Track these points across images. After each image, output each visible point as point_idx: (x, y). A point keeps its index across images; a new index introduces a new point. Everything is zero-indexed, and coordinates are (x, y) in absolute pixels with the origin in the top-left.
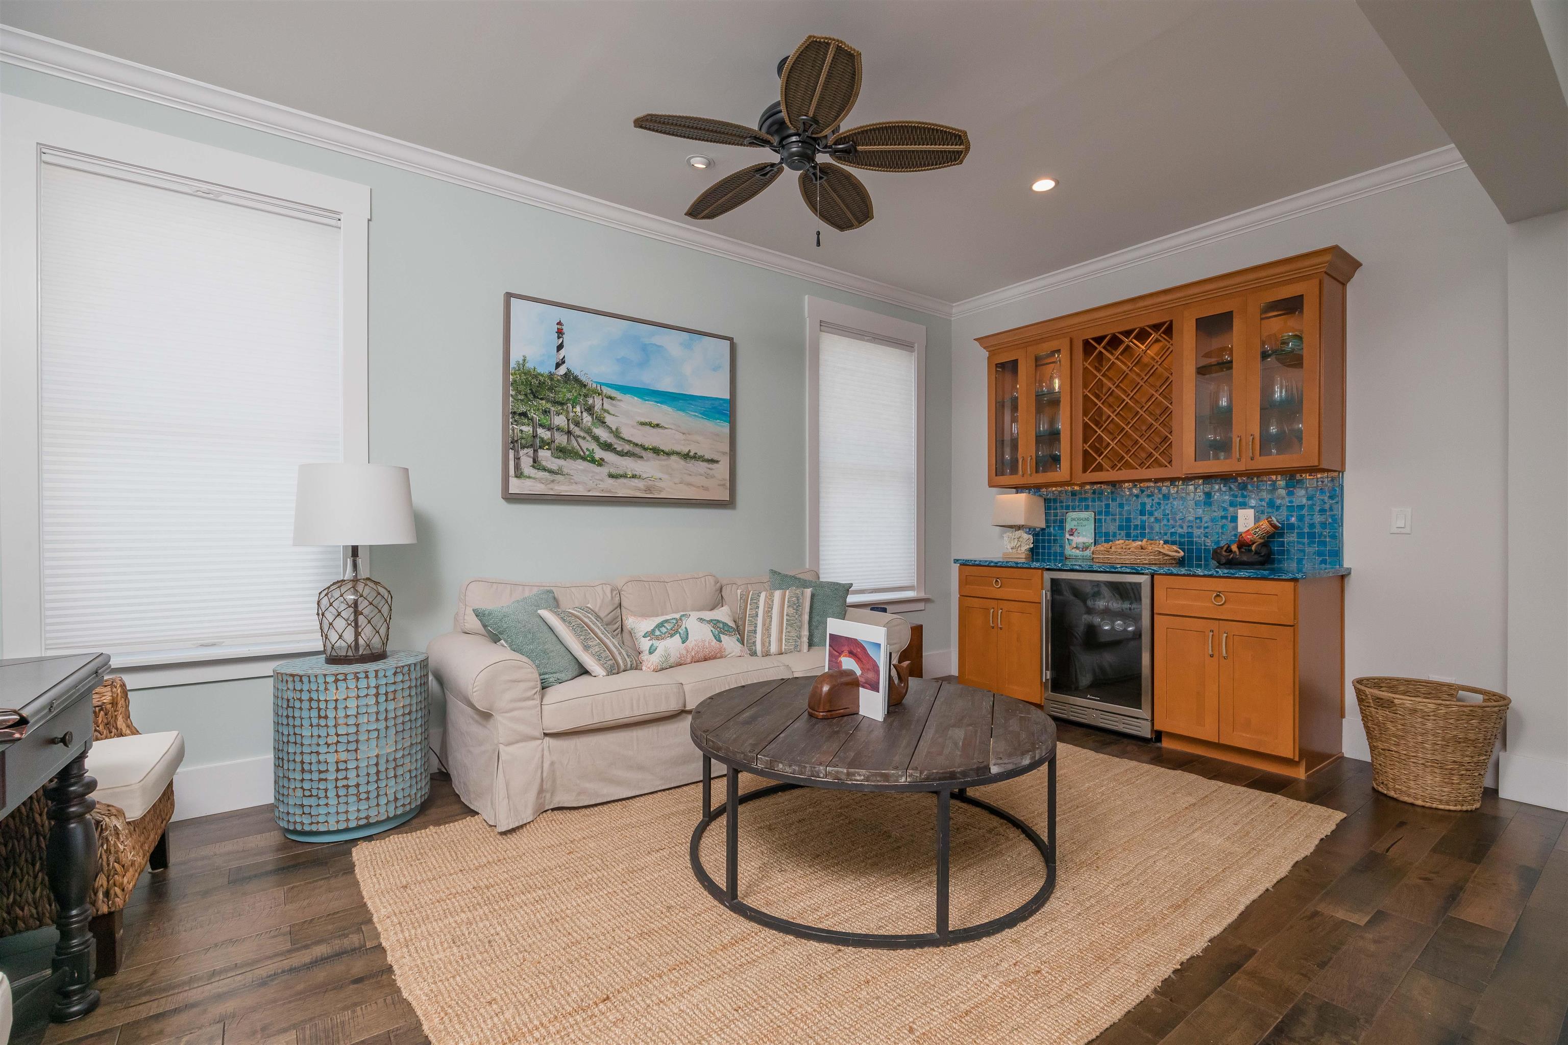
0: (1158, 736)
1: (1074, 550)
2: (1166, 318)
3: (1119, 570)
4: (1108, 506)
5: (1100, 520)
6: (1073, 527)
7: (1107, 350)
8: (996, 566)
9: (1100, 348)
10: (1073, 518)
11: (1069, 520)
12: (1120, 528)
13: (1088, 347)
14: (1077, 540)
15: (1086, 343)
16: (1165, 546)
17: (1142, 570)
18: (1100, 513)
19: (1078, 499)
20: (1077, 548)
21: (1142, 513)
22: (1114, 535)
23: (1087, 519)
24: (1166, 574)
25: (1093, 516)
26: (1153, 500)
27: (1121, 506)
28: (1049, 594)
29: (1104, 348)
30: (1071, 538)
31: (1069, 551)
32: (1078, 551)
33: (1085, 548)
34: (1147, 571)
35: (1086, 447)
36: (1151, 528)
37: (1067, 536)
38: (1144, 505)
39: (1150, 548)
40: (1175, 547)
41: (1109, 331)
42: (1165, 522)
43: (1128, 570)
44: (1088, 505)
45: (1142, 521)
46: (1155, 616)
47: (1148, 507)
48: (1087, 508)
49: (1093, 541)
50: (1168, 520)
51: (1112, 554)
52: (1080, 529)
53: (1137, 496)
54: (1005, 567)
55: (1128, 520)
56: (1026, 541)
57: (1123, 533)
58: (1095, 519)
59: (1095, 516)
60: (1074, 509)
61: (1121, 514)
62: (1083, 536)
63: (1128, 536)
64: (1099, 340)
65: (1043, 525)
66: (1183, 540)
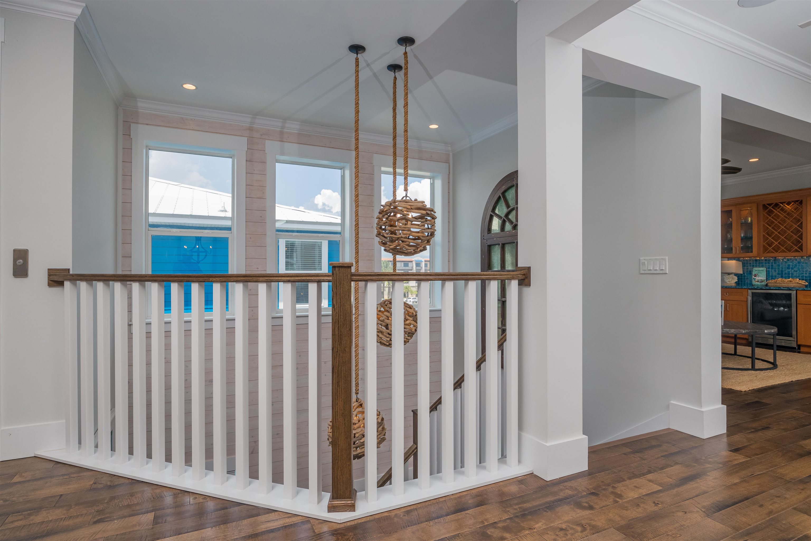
0: (799, 346)
1: (756, 282)
2: (800, 199)
3: (782, 289)
4: (772, 266)
5: (769, 271)
6: (756, 274)
7: (774, 209)
8: (726, 288)
9: (771, 208)
10: (755, 270)
11: (754, 271)
12: (778, 274)
13: (765, 207)
14: (757, 278)
15: (764, 206)
16: (799, 281)
17: (792, 289)
18: (769, 268)
19: (758, 263)
20: (758, 281)
21: (788, 268)
22: (776, 277)
23: (763, 271)
24: (802, 290)
25: (765, 269)
26: (793, 263)
27: (779, 265)
28: (751, 298)
29: (772, 207)
30: (755, 278)
31: (754, 283)
32: (758, 283)
33: (762, 281)
34: (794, 289)
35: (764, 244)
36: (792, 274)
37: (753, 277)
38: (789, 265)
39: (794, 281)
40: (804, 281)
41: (775, 202)
42: (798, 272)
43: (786, 289)
44: (763, 265)
45: (788, 271)
46: (798, 305)
47: (791, 267)
48: (762, 266)
49: (766, 279)
50: (800, 271)
51: (778, 284)
52: (759, 274)
53: (786, 262)
54: (731, 288)
55: (782, 271)
56: (736, 279)
57: (780, 276)
58: (766, 271)
59: (766, 269)
60: (756, 266)
61: (778, 269)
62: (761, 277)
63: (782, 277)
64: (770, 205)
65: (742, 273)
66: (806, 278)
